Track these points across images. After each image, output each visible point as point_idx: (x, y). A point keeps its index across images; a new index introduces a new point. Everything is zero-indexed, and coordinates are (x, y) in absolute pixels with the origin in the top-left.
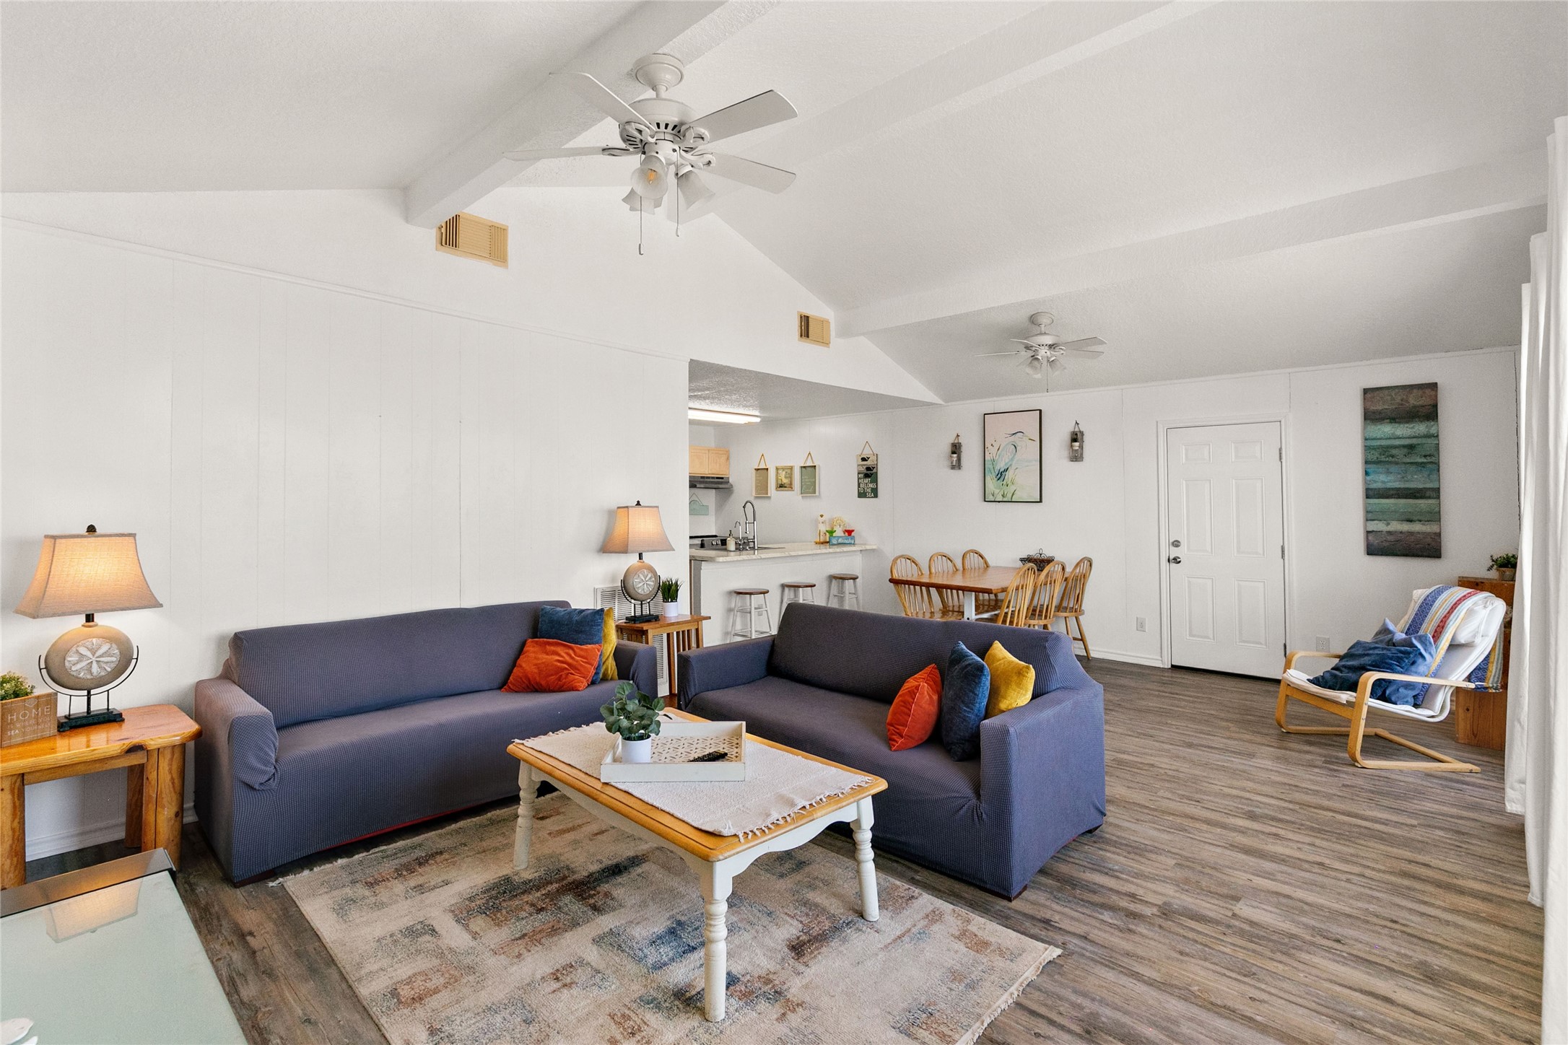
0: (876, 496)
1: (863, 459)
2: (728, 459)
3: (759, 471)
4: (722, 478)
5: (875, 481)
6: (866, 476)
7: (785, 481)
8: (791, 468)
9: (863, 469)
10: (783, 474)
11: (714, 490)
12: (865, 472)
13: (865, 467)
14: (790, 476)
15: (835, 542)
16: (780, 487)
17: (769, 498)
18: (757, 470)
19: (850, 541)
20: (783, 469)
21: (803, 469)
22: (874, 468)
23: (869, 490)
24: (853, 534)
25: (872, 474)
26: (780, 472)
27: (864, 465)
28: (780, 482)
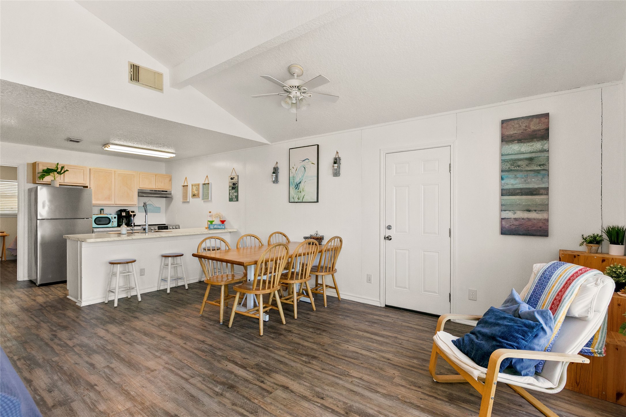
0: (237, 200)
1: (232, 179)
2: (170, 180)
3: (184, 187)
4: (167, 191)
5: (237, 192)
6: (233, 188)
7: (196, 192)
8: (199, 185)
9: (231, 185)
10: (195, 188)
11: (164, 199)
12: (232, 186)
13: (232, 183)
14: (198, 190)
15: (212, 228)
16: (194, 196)
17: (189, 202)
18: (184, 186)
19: (222, 227)
20: (195, 185)
21: (204, 185)
22: (236, 183)
23: (234, 197)
24: (225, 223)
25: (235, 187)
26: (193, 187)
27: (232, 182)
28: (193, 193)
